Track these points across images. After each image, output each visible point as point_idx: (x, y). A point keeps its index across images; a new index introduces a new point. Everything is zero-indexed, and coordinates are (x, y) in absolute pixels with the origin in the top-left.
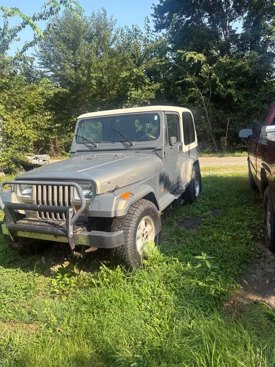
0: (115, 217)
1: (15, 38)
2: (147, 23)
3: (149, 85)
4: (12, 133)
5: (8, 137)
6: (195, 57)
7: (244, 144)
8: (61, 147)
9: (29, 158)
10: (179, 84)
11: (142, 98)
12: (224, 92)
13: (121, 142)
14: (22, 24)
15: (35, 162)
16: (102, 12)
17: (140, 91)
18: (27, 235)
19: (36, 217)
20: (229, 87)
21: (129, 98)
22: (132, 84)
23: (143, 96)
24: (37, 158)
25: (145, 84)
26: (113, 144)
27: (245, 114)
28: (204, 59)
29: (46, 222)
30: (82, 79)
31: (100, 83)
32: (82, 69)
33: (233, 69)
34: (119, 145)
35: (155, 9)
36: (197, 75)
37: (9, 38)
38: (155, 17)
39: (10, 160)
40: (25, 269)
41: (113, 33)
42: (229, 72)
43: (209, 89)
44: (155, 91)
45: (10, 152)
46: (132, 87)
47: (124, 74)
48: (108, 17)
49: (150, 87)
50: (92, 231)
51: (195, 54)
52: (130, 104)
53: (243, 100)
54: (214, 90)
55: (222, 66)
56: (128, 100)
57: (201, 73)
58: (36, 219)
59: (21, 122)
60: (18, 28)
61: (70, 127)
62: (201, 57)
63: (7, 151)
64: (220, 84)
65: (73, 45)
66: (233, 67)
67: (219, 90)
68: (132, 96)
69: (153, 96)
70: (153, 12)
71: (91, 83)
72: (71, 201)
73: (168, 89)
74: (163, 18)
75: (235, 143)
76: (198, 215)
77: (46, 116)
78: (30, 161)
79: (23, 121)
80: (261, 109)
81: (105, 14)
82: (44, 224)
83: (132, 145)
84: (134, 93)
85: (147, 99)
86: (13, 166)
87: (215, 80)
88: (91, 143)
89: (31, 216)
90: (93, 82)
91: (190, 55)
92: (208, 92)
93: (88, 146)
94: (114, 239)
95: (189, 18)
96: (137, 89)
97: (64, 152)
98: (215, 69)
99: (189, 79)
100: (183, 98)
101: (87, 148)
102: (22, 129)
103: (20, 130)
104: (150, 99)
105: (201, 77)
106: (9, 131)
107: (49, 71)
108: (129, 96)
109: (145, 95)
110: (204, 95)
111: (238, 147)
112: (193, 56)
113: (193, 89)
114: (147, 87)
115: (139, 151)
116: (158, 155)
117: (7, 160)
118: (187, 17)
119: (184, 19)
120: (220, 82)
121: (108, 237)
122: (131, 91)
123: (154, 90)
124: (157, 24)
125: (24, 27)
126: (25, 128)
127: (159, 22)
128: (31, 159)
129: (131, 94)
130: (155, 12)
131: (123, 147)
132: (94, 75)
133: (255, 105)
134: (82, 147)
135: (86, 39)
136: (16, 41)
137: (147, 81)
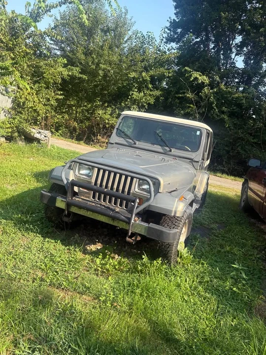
0: (174, 216)
1: (49, 13)
2: (162, 33)
3: (151, 90)
4: (24, 103)
5: (19, 105)
6: (200, 78)
7: (224, 167)
8: (52, 126)
9: (34, 130)
10: (179, 98)
11: (142, 101)
12: (218, 116)
13: (160, 145)
14: (59, 2)
15: (37, 136)
16: (123, 10)
17: (142, 94)
18: (82, 212)
19: (89, 197)
20: (223, 112)
21: (130, 97)
22: (136, 85)
23: (144, 100)
24: (40, 133)
25: (148, 89)
26: (152, 146)
27: (231, 141)
28: (208, 82)
29: (100, 204)
30: (90, 66)
31: (105, 76)
32: (93, 58)
33: (230, 98)
34: (158, 148)
35: (171, 22)
36: (197, 94)
37: (43, 12)
38: (169, 29)
39: (15, 129)
40: (66, 242)
41: (130, 33)
42: (226, 100)
43: (205, 110)
44: (155, 98)
45: (16, 120)
46: (135, 88)
47: (133, 75)
48: (128, 17)
49: (151, 93)
50: (151, 224)
51: (200, 76)
52: (129, 103)
53: (232, 128)
54: (209, 111)
55: (220, 92)
56: (129, 99)
57: (202, 93)
58: (88, 199)
59: (34, 94)
60: (55, 6)
61: (66, 109)
62: (204, 79)
63: (14, 119)
64: (215, 108)
65: (89, 33)
66: (230, 96)
67: (214, 113)
68: (134, 96)
69: (152, 101)
70: (168, 24)
71: (99, 74)
72: (131, 192)
73: (166, 99)
74: (176, 33)
75: (216, 164)
76: (205, 226)
77: (58, 94)
78: (32, 134)
79: (36, 94)
80: (246, 140)
81: (126, 14)
82: (99, 206)
83: (170, 151)
84: (135, 94)
85: (146, 103)
86: (16, 134)
87: (212, 103)
88: (130, 139)
89: (83, 196)
90: (101, 72)
91: (196, 74)
92: (204, 113)
93: (127, 142)
94: (171, 235)
95: (198, 40)
96: (139, 91)
97: (53, 130)
98: (214, 93)
99: (189, 95)
100: (179, 111)
101: (125, 143)
102: (34, 102)
103: (33, 102)
104: (149, 104)
105: (201, 97)
106: (22, 101)
107: (57, 49)
108: (131, 96)
109: (146, 99)
110: (199, 113)
111: (218, 168)
112: (198, 76)
113: (191, 106)
114: (148, 92)
115: (176, 158)
116: (193, 166)
117: (12, 128)
118: (196, 38)
119: (193, 40)
120: (216, 106)
121: (167, 233)
122: (133, 91)
123: (154, 96)
124: (168, 36)
125: (61, 6)
126: (38, 101)
127: (171, 35)
128: (35, 132)
129: (133, 94)
130: (170, 25)
131: (161, 151)
132: (103, 66)
133: (242, 135)
134: (121, 140)
135: (102, 30)
136: (48, 16)
137: (150, 87)
